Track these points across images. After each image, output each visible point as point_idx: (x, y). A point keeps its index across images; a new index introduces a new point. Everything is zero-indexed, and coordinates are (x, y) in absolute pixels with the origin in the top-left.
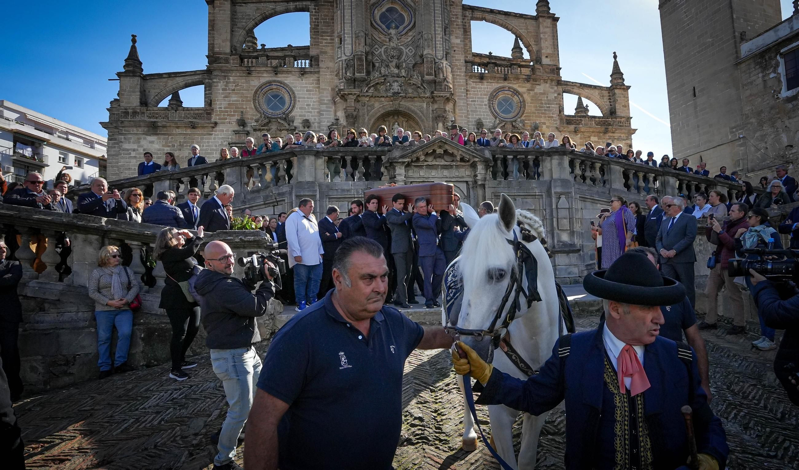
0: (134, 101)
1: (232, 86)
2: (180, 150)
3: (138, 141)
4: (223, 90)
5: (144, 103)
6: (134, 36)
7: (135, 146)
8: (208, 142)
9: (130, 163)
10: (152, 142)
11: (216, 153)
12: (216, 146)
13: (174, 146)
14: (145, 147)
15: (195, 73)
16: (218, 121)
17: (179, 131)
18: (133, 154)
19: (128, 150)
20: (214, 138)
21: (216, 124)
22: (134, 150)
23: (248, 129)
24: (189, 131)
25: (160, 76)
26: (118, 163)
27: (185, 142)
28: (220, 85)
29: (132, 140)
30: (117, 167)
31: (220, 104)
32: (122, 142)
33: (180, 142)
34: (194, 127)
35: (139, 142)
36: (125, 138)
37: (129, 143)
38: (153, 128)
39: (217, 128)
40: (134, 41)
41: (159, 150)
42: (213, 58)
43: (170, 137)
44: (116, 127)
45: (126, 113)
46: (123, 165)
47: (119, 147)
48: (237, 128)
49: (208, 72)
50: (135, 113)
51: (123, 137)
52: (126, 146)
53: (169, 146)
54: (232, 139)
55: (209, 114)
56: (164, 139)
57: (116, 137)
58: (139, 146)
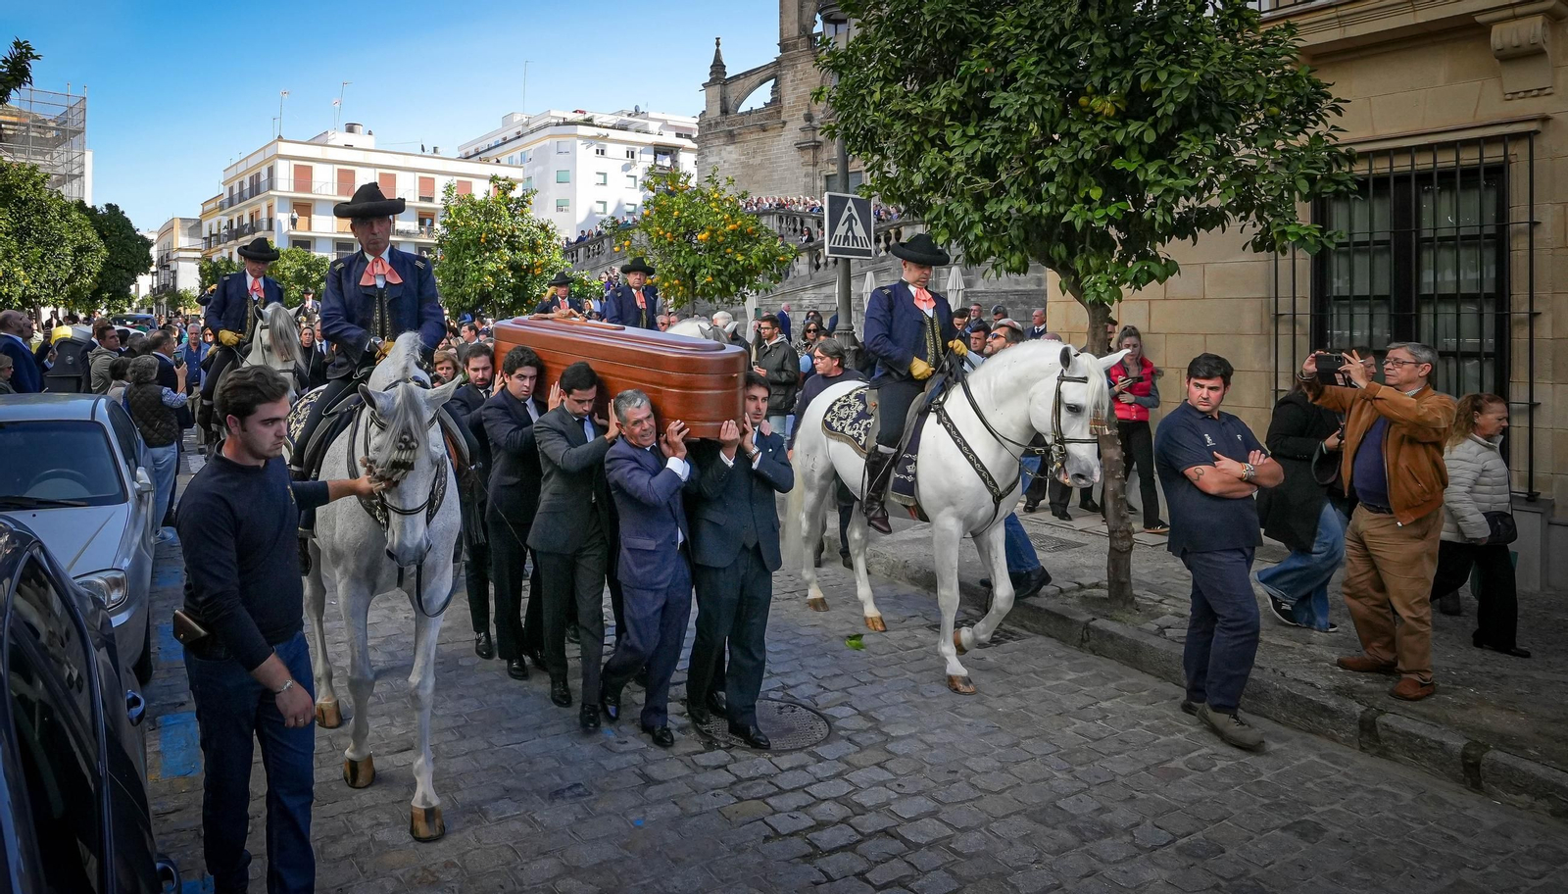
0: (716, 111)
1: (800, 75)
4: (792, 81)
5: (725, 111)
6: (718, 39)
10: (730, 153)
14: (725, 159)
15: (766, 67)
16: (787, 119)
17: (753, 136)
20: (784, 140)
21: (784, 123)
23: (816, 123)
24: (762, 135)
25: (737, 77)
28: (788, 76)
31: (789, 98)
34: (764, 129)
38: (731, 137)
39: (787, 127)
40: (718, 44)
42: (784, 46)
44: (702, 142)
45: (710, 125)
47: (705, 162)
48: (805, 124)
49: (778, 63)
50: (717, 123)
54: (800, 137)
55: (779, 112)
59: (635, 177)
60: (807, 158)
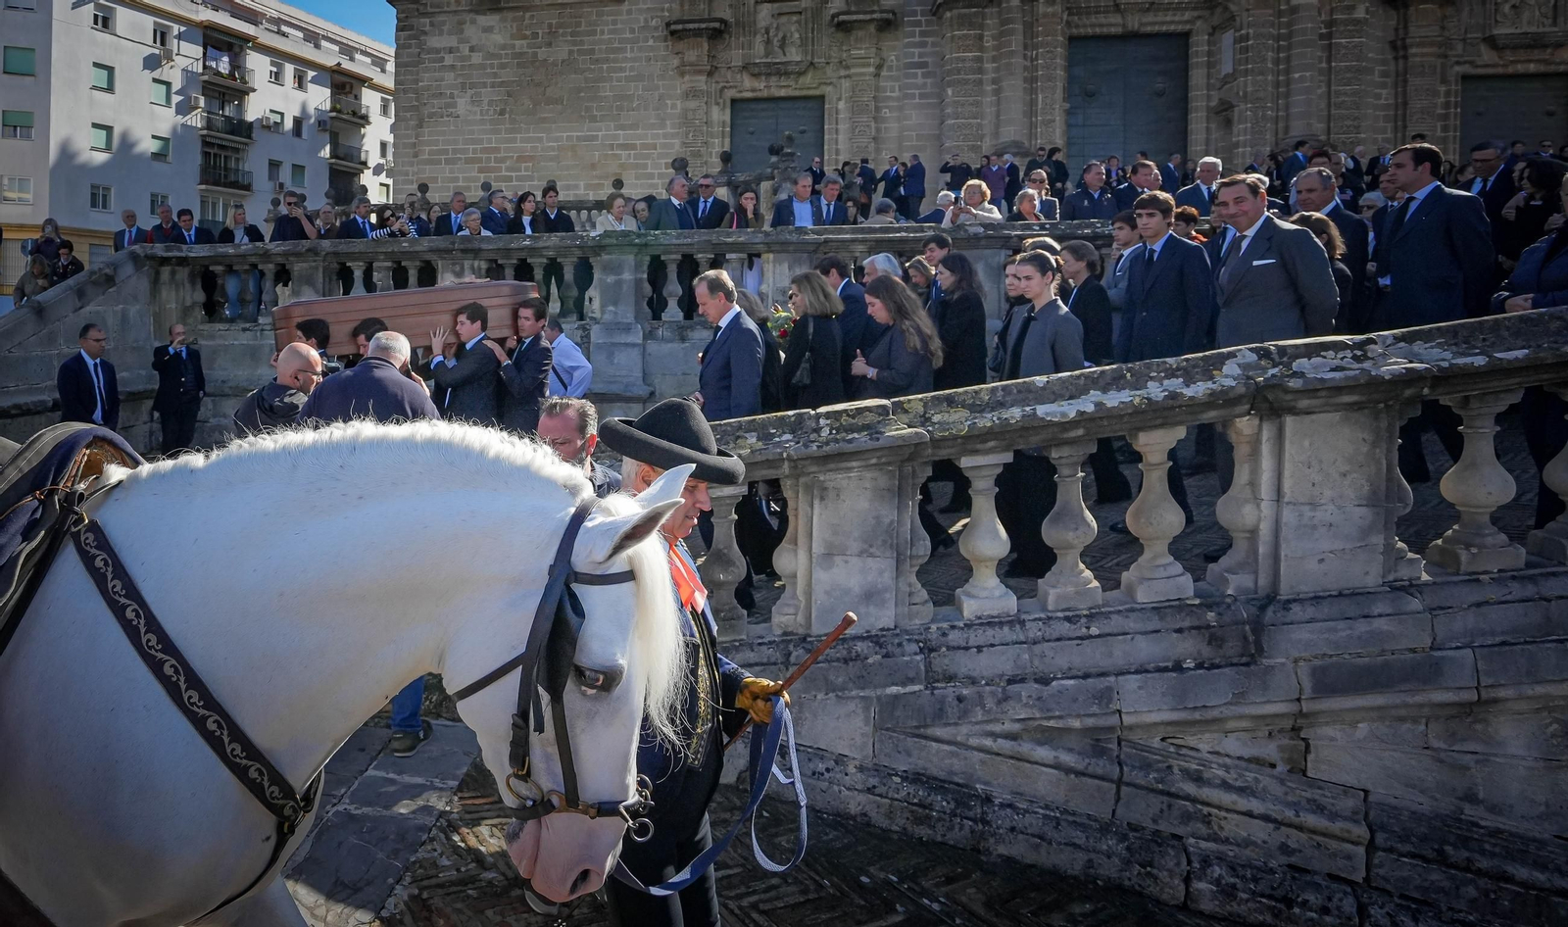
2: (550, 45)
3: (460, 28)
7: (452, 41)
8: (614, 23)
9: (442, 80)
11: (632, 49)
12: (632, 31)
13: (535, 35)
14: (474, 43)
18: (449, 60)
19: (438, 51)
20: (629, 12)
22: (451, 51)
26: (417, 81)
27: (560, 25)
29: (445, 28)
30: (416, 91)
32: (425, 33)
33: (550, 26)
35: (462, 31)
36: (432, 24)
37: (441, 33)
41: (504, 47)
43: (528, 15)
46: (428, 88)
47: (420, 46)
51: (428, 20)
52: (434, 42)
53: (525, 37)
54: (670, 10)
56: (514, 19)
57: (414, 21)
58: (461, 41)
59: (168, 84)
60: (691, 56)
